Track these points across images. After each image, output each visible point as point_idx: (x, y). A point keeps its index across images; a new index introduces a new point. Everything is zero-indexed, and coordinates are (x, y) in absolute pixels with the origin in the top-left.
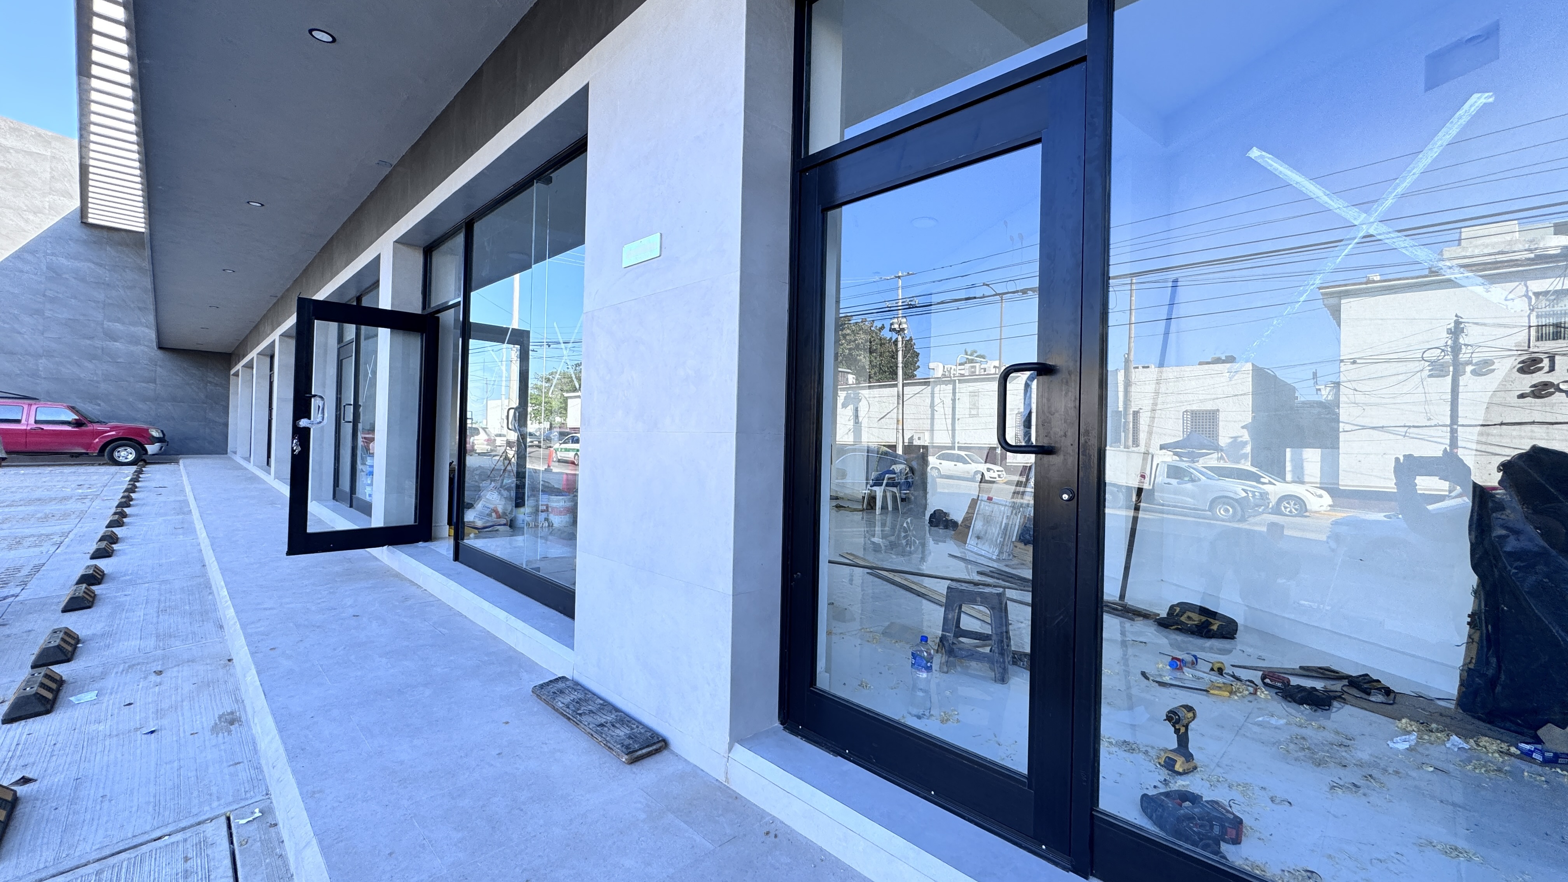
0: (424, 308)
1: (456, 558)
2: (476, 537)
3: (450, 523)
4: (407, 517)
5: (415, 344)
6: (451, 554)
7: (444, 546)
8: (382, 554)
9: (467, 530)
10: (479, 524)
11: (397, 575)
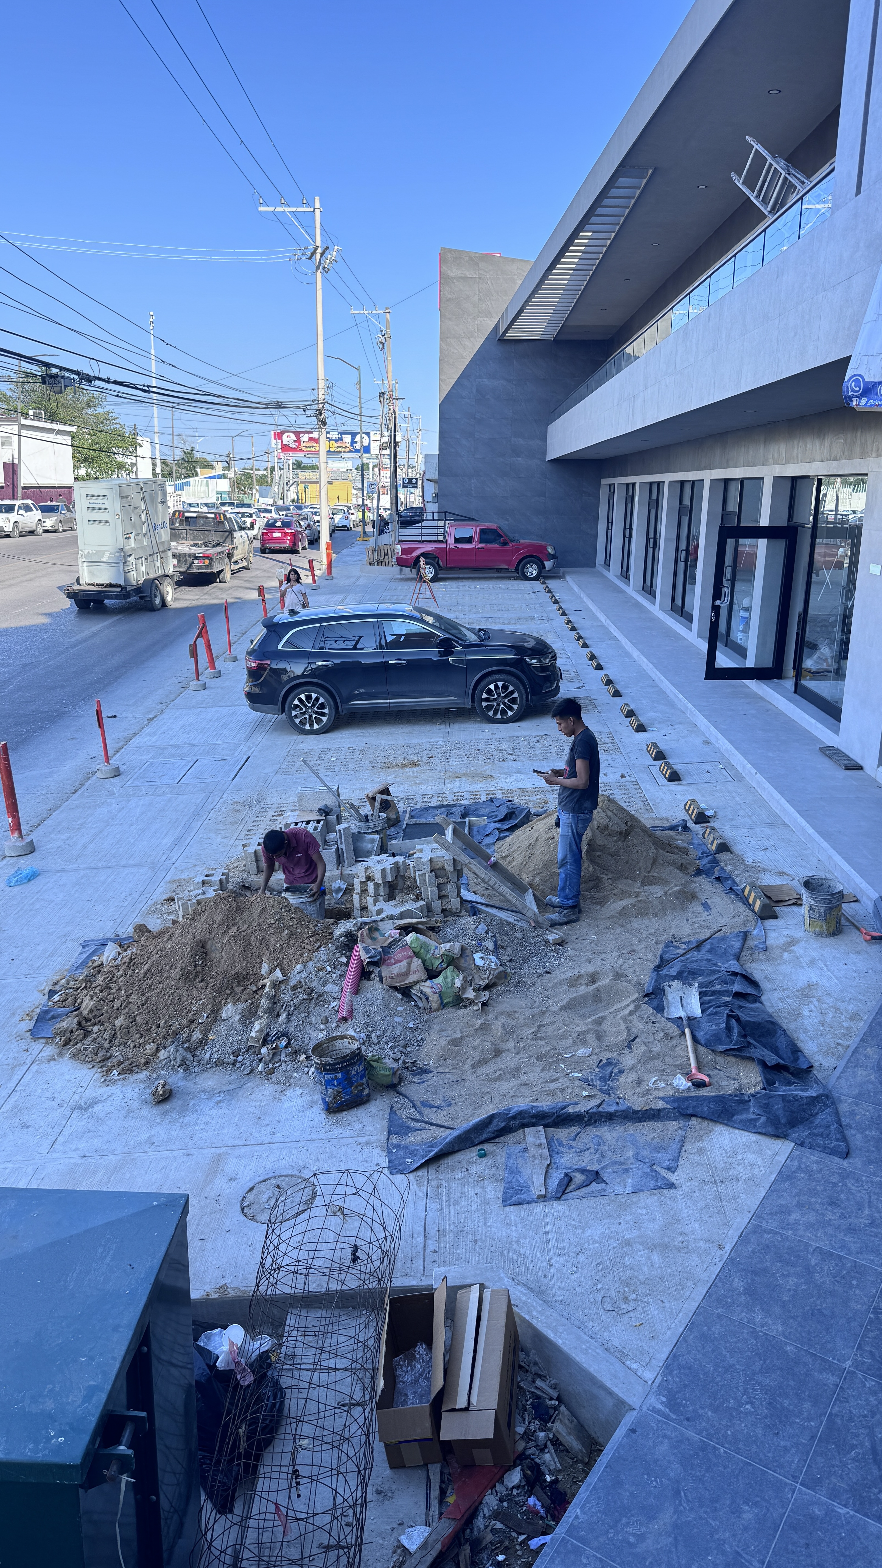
0: (789, 520)
1: (795, 692)
2: (811, 679)
3: (794, 668)
4: (768, 663)
5: (781, 545)
6: (793, 690)
7: (789, 684)
8: (752, 685)
9: (804, 673)
10: (814, 669)
11: (762, 698)
